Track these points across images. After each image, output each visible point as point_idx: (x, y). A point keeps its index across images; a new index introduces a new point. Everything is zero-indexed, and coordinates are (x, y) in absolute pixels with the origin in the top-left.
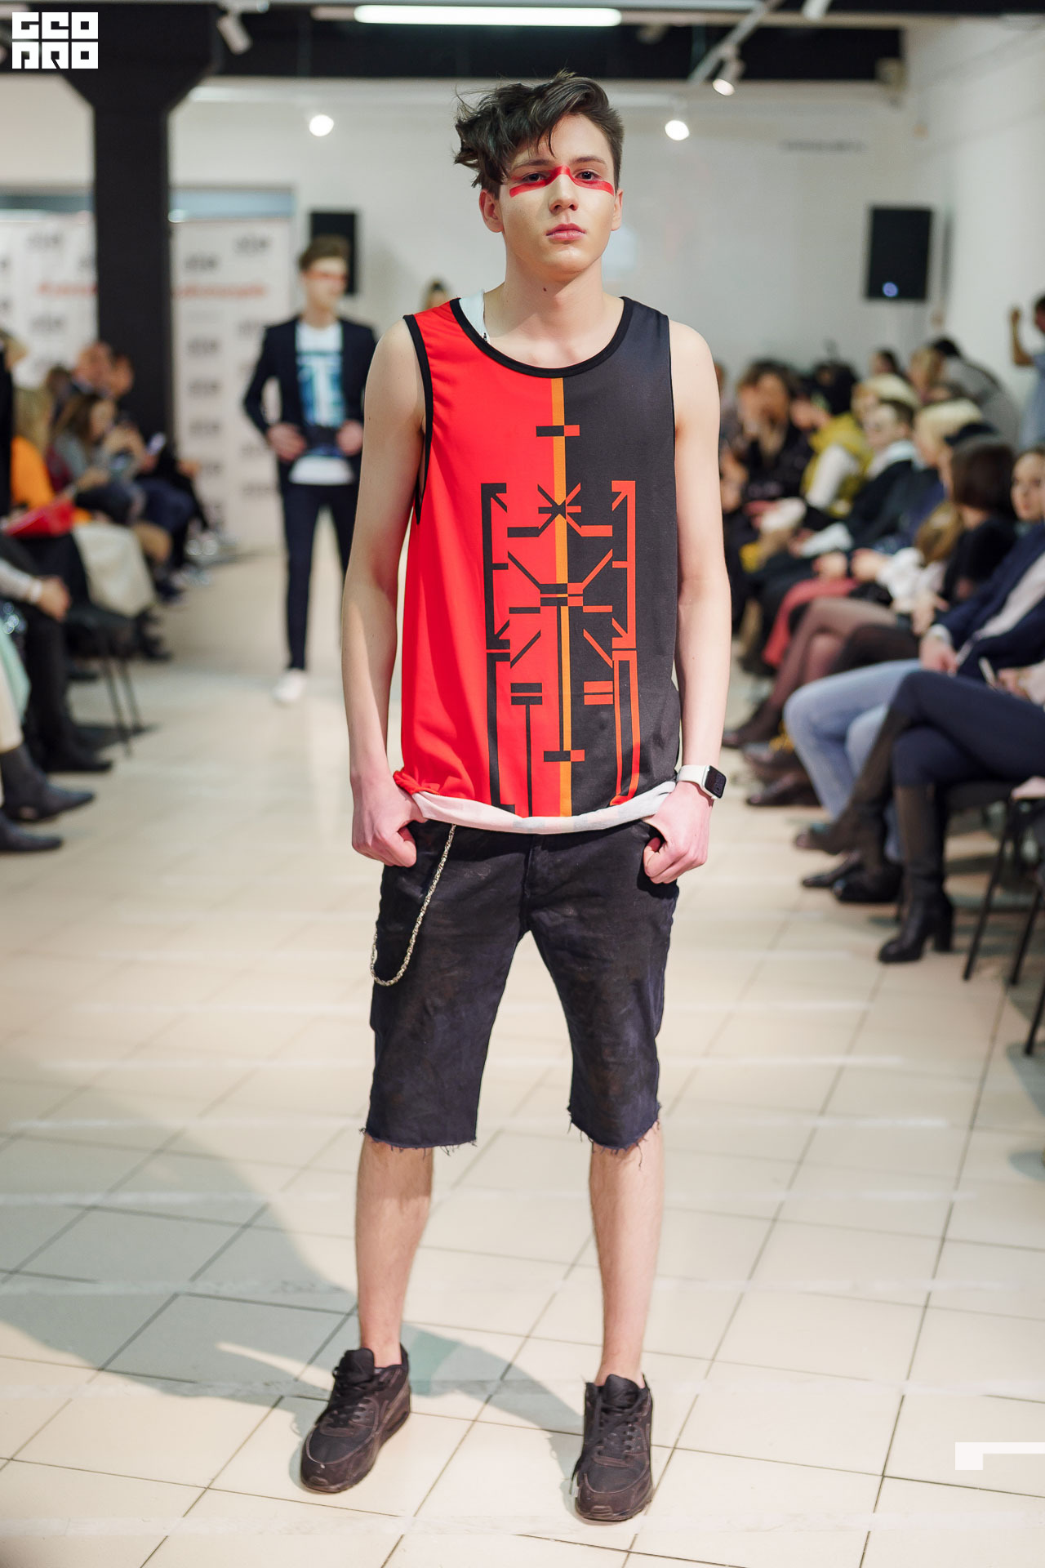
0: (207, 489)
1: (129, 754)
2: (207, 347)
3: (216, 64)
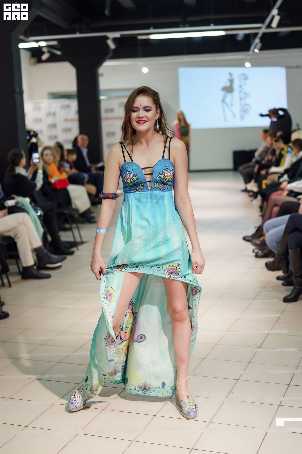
1: (78, 249)
2: (112, 134)
3: (110, 54)
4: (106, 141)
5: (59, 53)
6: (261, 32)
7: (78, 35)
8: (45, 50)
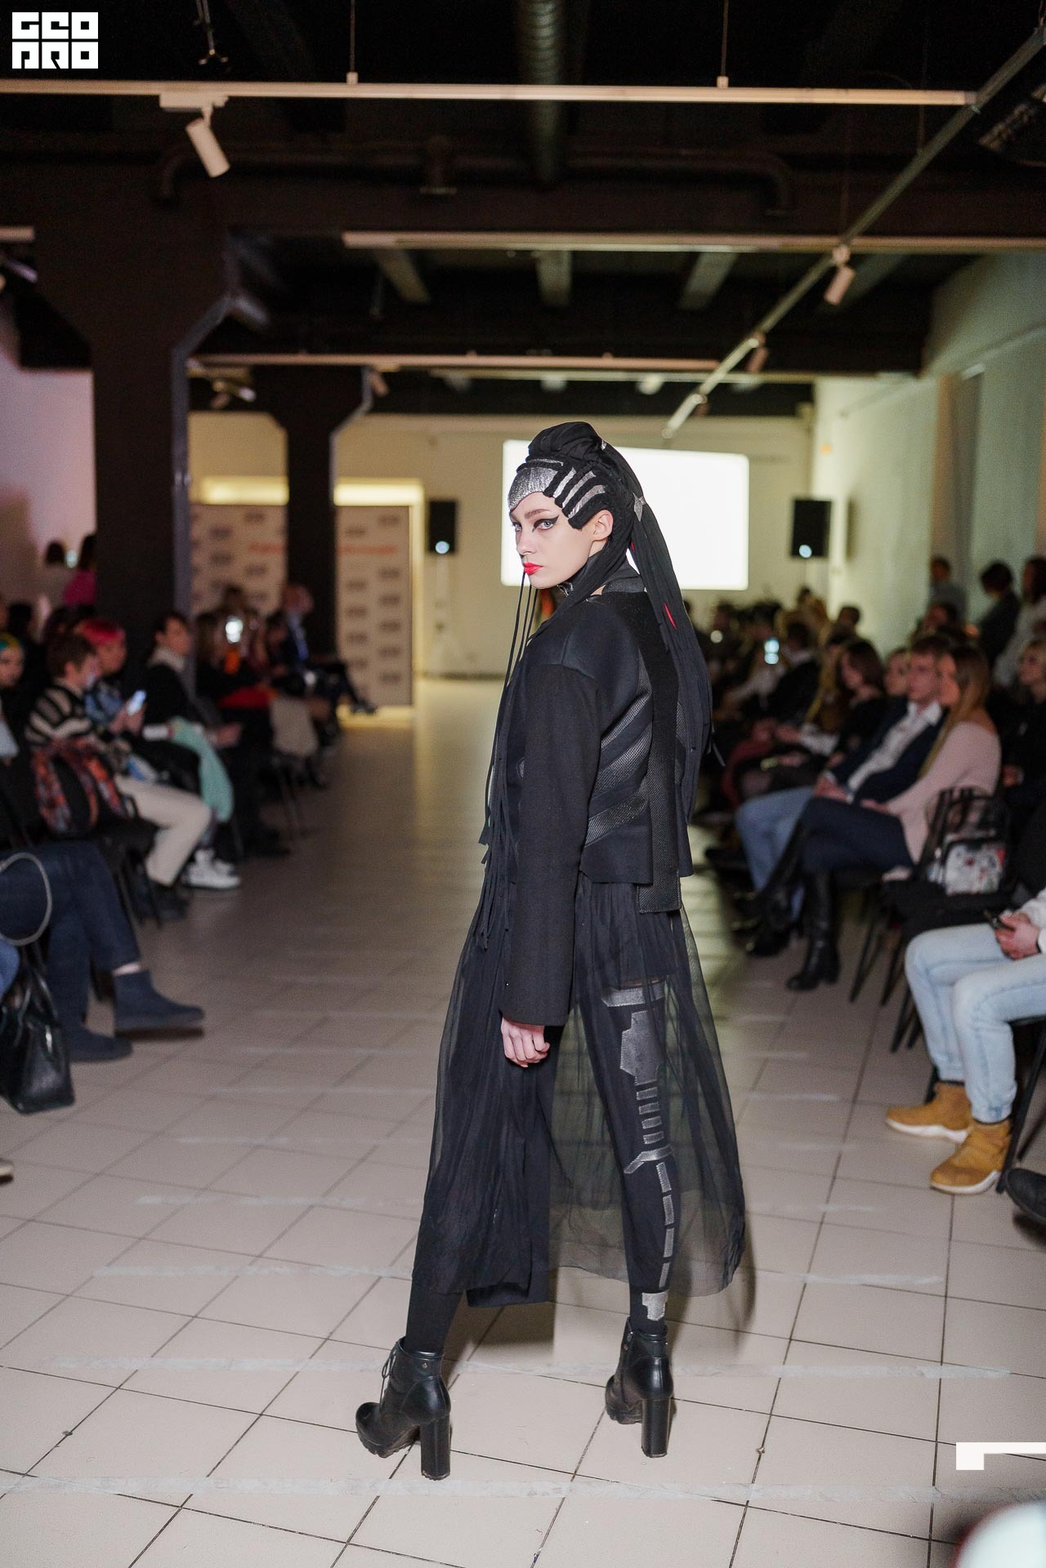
0: (357, 677)
2: (359, 586)
3: (367, 404)
4: (346, 599)
5: (247, 394)
6: (710, 382)
7: (303, 359)
8: (219, 386)
